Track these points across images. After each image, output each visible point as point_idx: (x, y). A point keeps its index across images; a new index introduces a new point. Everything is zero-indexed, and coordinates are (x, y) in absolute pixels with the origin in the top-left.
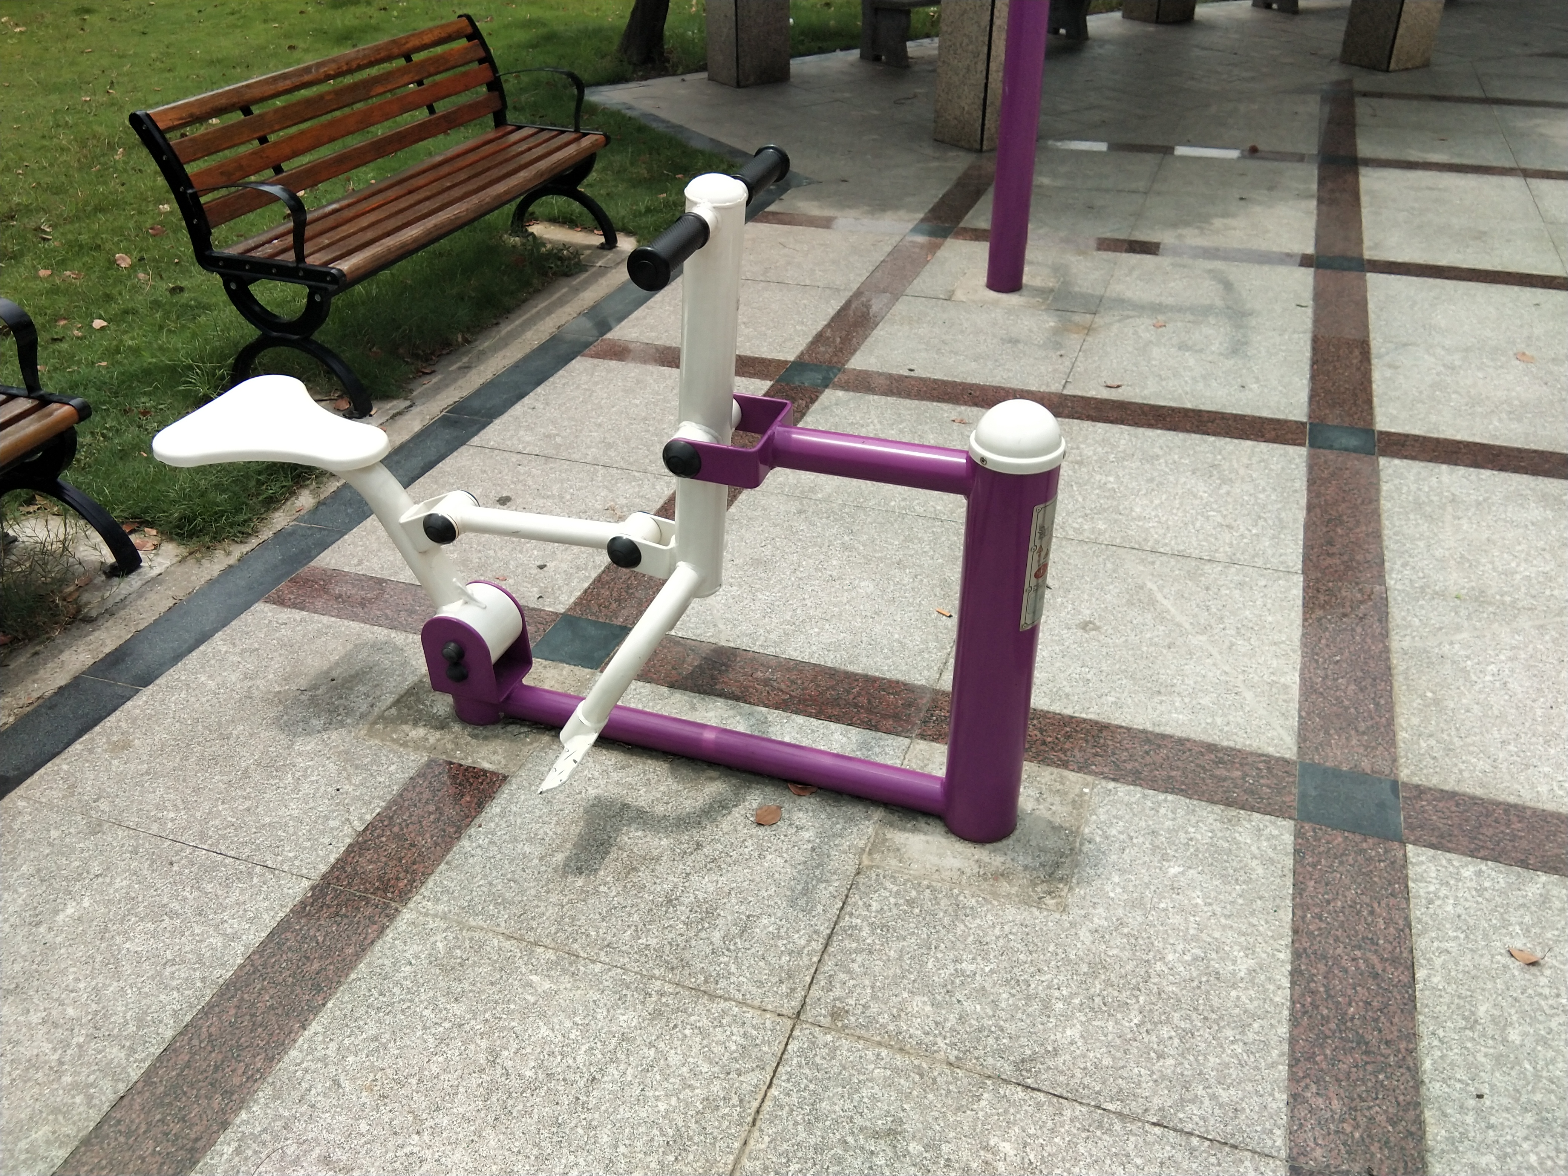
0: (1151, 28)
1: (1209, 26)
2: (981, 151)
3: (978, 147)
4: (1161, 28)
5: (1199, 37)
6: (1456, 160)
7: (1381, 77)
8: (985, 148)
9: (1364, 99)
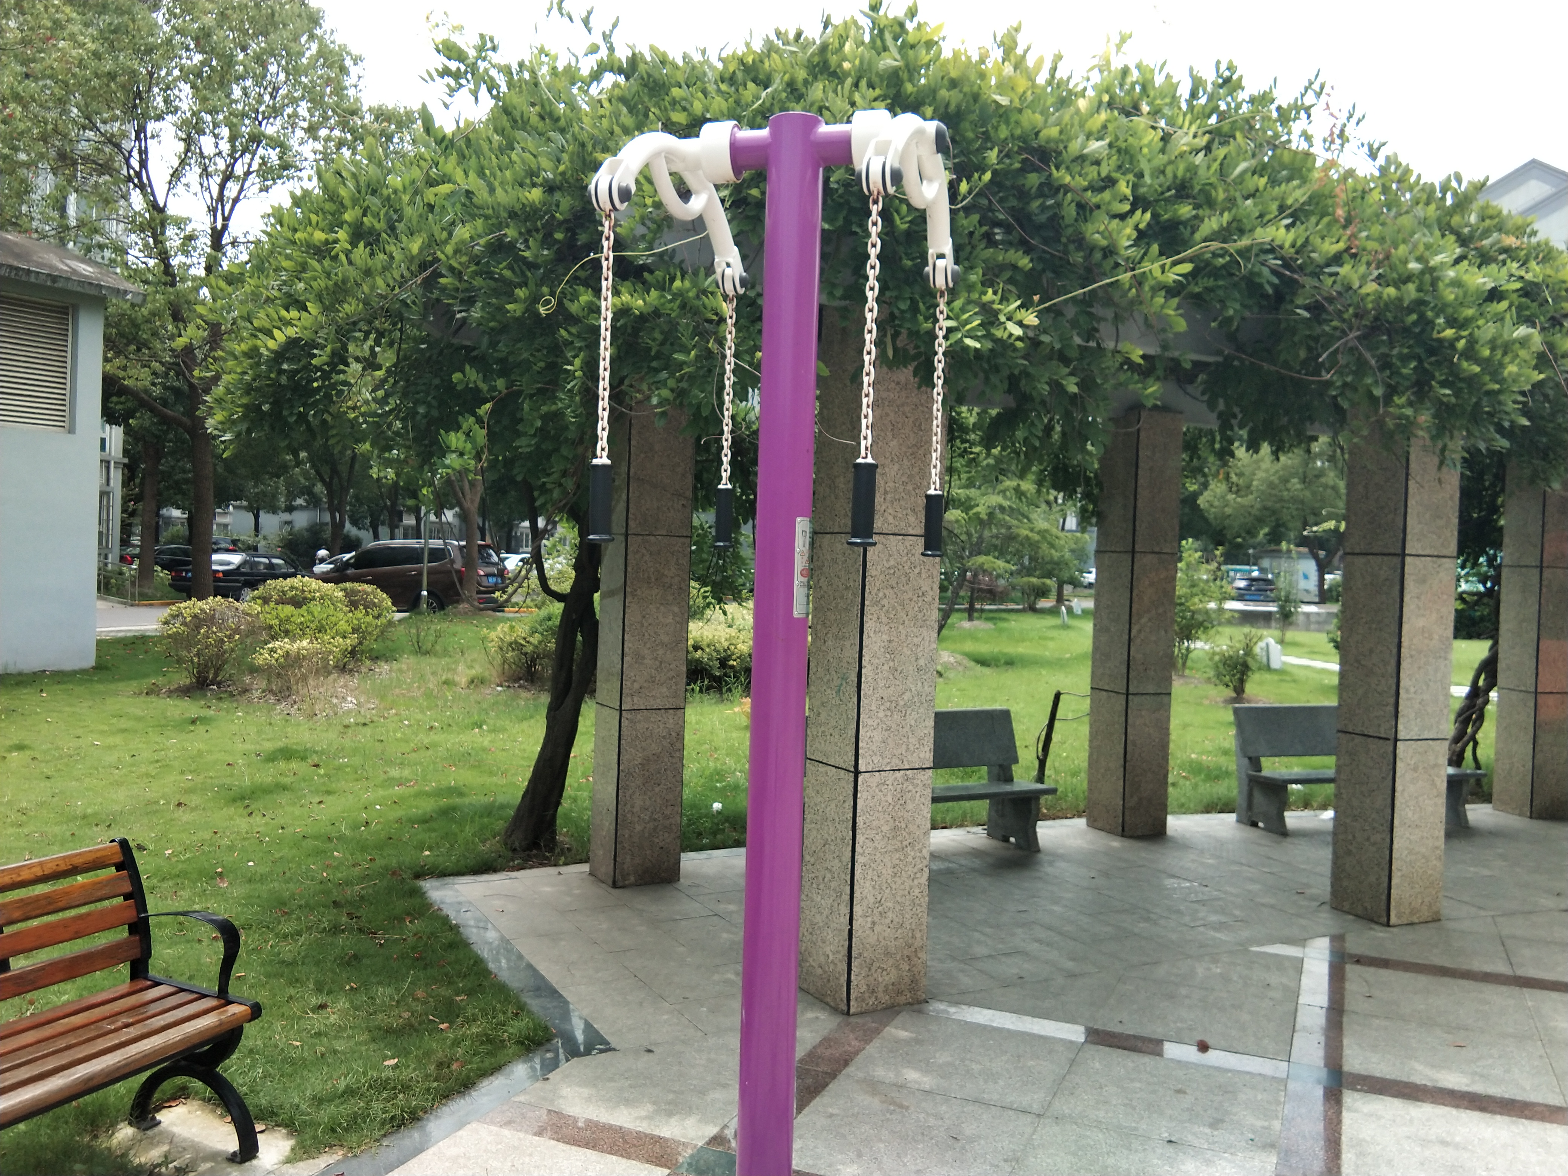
0: (1116, 843)
1: (1183, 845)
2: (848, 1013)
3: (845, 1008)
4: (1127, 843)
5: (1168, 859)
6: (1479, 1088)
7: (1380, 933)
8: (852, 1010)
9: (1358, 968)
